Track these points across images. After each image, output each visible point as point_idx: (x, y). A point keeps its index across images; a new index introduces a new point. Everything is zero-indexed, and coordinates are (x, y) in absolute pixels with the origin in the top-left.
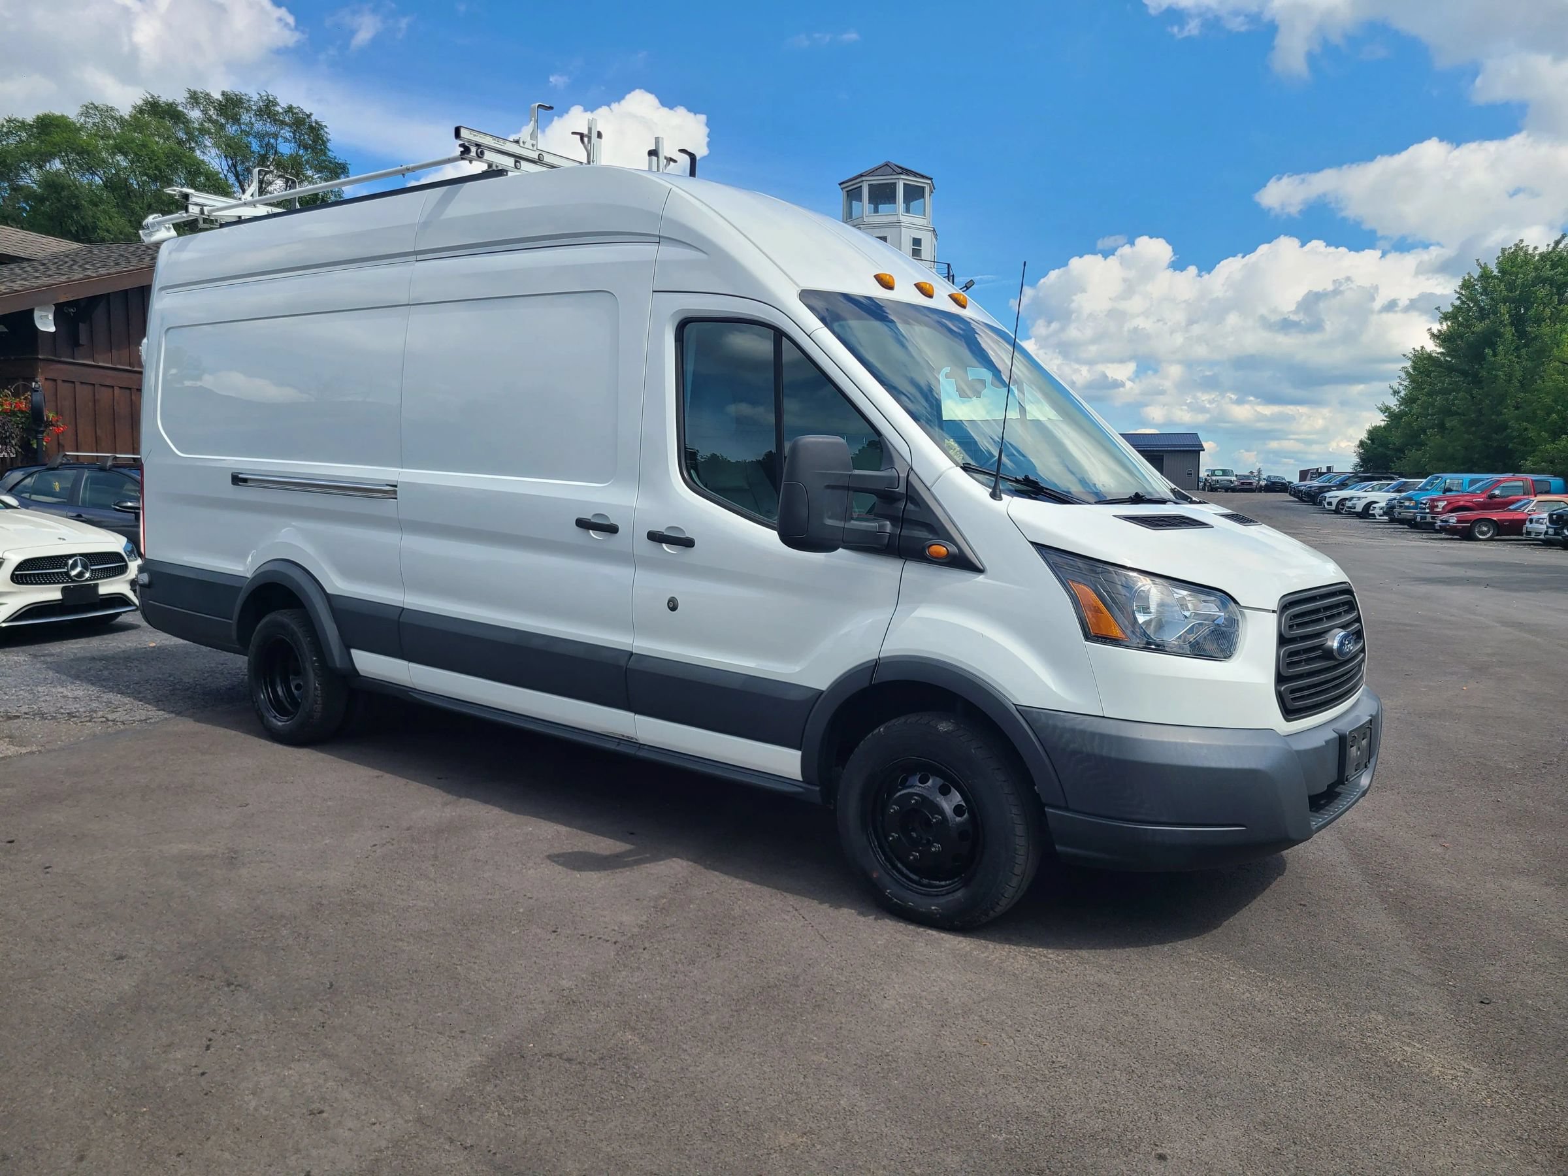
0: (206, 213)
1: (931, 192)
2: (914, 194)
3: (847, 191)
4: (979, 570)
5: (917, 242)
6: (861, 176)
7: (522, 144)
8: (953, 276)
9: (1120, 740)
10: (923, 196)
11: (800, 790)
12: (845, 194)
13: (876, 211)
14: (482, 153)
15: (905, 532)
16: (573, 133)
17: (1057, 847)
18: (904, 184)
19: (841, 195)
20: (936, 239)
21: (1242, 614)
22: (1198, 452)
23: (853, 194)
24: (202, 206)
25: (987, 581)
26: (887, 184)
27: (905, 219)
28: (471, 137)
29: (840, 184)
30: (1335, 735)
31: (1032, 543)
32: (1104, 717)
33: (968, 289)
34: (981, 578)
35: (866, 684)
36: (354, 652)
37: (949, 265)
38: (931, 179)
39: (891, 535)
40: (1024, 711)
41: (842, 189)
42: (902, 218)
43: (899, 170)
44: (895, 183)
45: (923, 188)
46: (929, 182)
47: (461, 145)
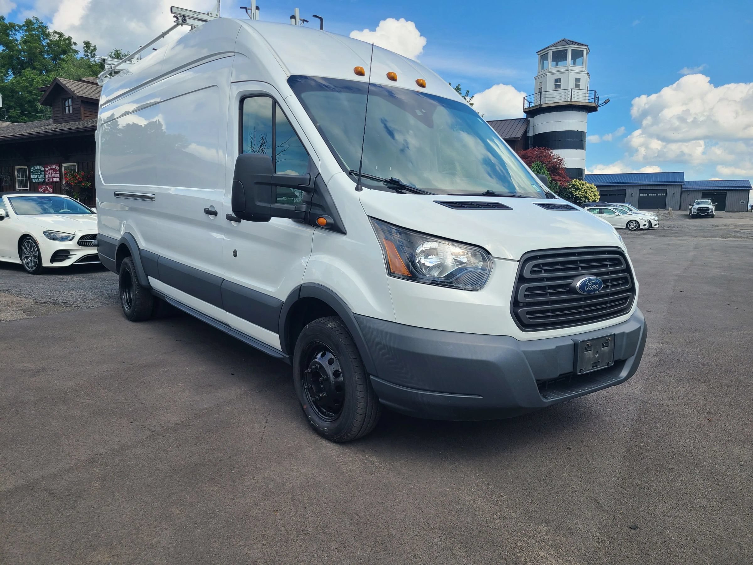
0: (113, 68)
1: (587, 53)
2: (577, 55)
3: (541, 56)
4: (344, 233)
5: (578, 80)
6: (548, 47)
7: (210, 15)
8: (598, 97)
9: (401, 338)
10: (582, 56)
11: (282, 357)
12: (540, 58)
13: (557, 65)
14: (185, 20)
15: (312, 211)
16: (241, 8)
17: (380, 400)
18: (572, 49)
19: (537, 58)
20: (590, 78)
21: (493, 262)
22: (749, 190)
23: (544, 57)
24: (111, 65)
25: (348, 240)
26: (563, 50)
27: (572, 68)
28: (179, 12)
29: (537, 53)
30: (572, 343)
31: (369, 216)
32: (396, 323)
33: (606, 104)
34: (344, 238)
35: (296, 299)
36: (149, 277)
37: (595, 91)
38: (587, 46)
39: (306, 213)
40: (358, 317)
41: (538, 55)
42: (570, 68)
43: (570, 42)
44: (567, 50)
45: (583, 51)
46: (586, 47)
47: (174, 17)
